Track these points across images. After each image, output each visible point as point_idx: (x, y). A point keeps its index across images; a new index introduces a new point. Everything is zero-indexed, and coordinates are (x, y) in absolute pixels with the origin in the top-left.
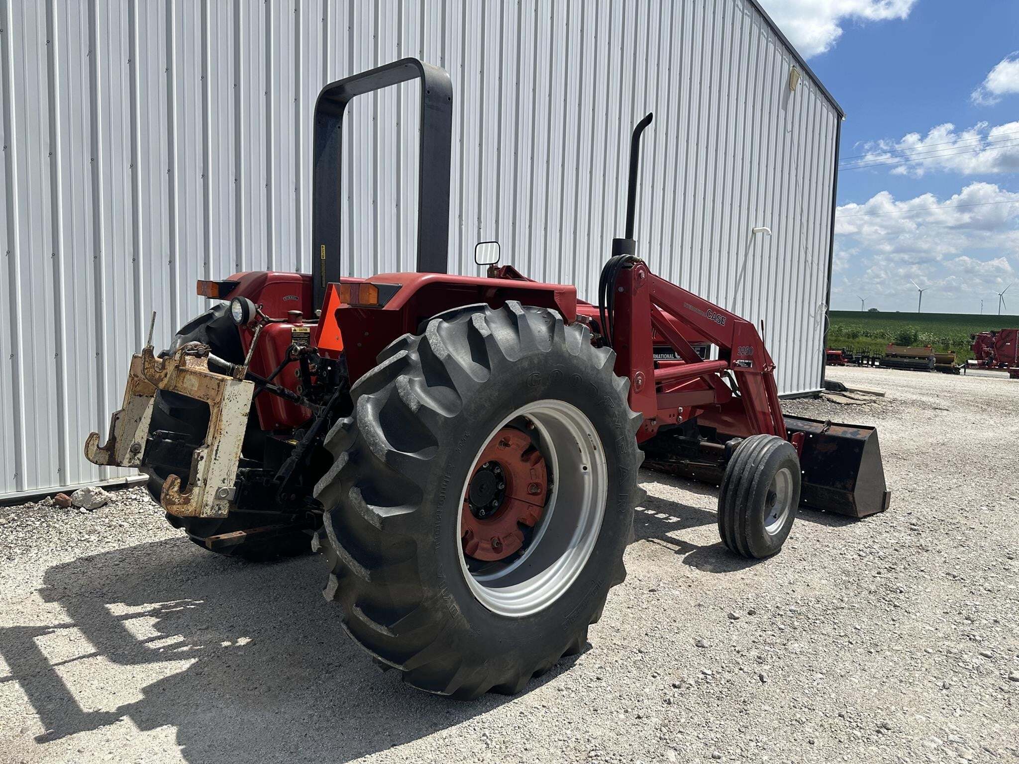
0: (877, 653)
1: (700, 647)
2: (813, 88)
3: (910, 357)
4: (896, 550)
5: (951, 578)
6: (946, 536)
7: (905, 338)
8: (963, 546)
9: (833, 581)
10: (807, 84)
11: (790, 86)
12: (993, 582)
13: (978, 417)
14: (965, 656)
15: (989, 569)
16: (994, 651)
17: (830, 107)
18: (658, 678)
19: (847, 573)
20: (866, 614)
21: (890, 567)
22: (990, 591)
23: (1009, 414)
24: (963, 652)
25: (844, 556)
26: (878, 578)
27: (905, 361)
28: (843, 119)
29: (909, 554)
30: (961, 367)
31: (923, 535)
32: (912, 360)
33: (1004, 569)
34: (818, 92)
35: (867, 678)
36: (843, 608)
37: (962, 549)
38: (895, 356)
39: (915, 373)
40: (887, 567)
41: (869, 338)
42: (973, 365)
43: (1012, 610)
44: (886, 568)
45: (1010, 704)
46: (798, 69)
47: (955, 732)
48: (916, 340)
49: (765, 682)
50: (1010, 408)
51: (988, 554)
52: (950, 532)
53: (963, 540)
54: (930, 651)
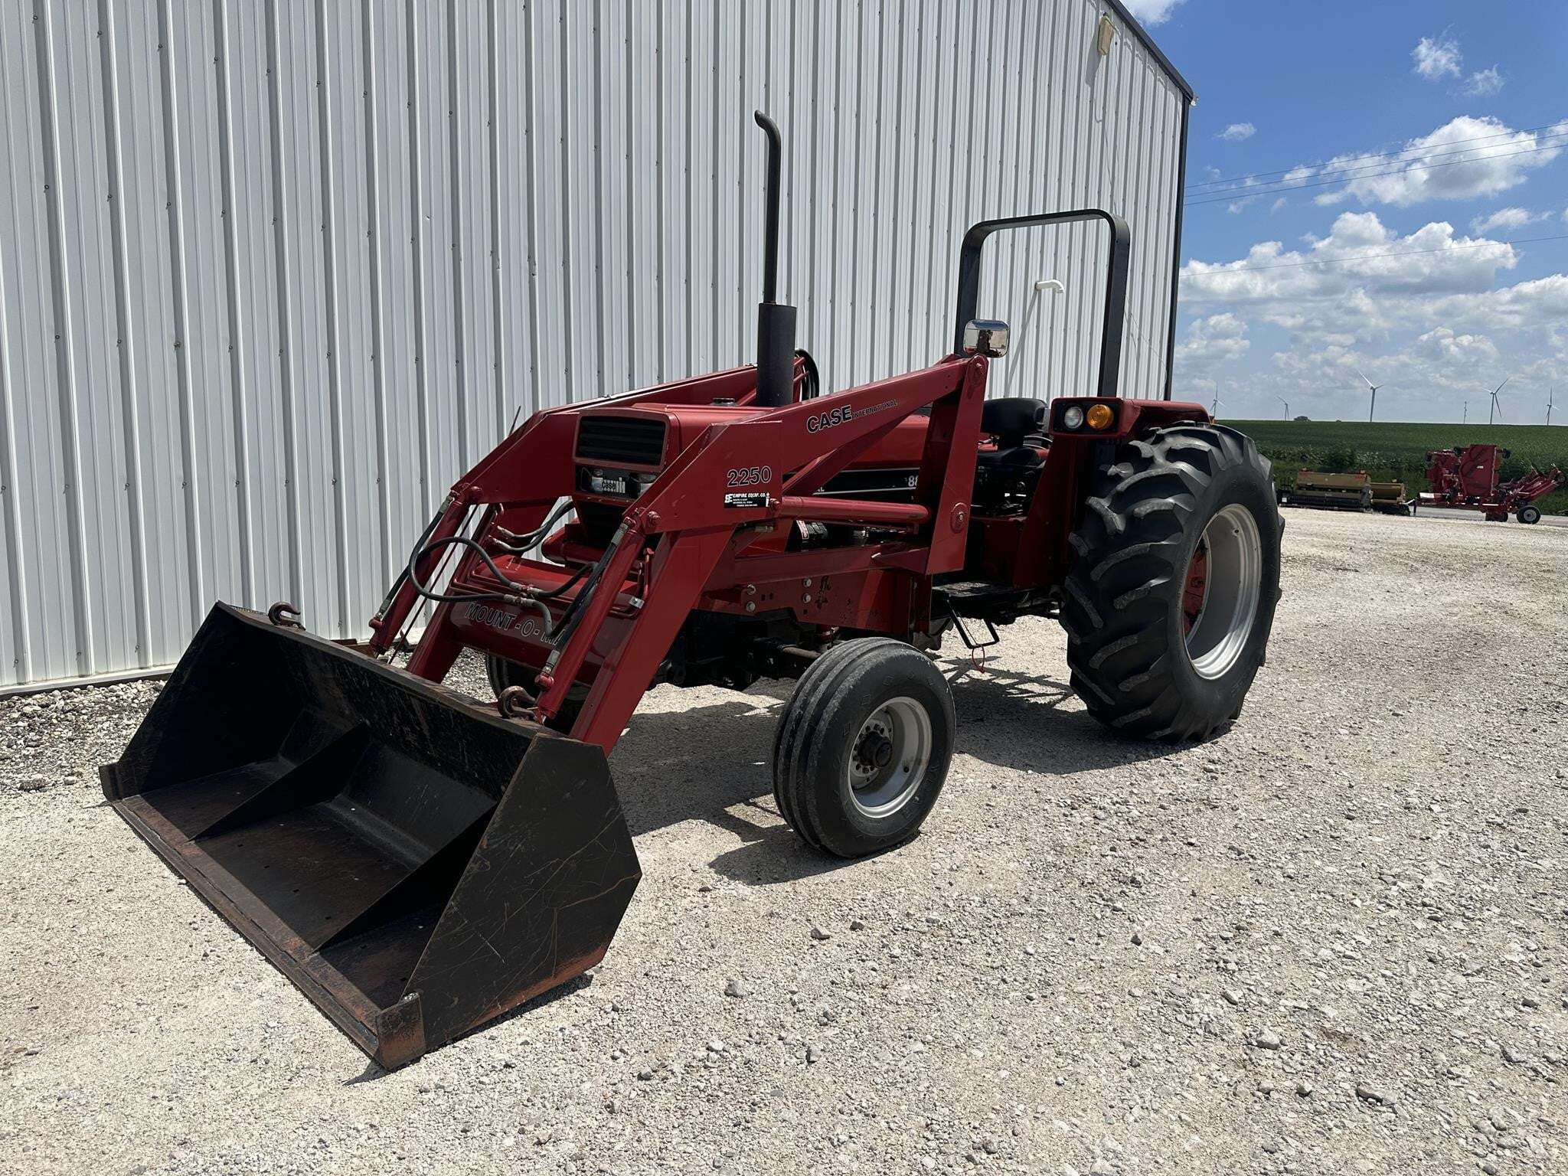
0: (1042, 1000)
1: (731, 995)
2: (1139, 51)
3: (1333, 490)
4: (1162, 807)
5: (1234, 856)
6: (1259, 780)
7: (1335, 461)
8: (1280, 798)
9: (1028, 863)
10: (1129, 43)
11: (1099, 48)
12: (1303, 860)
13: (1399, 583)
14: (1196, 1001)
15: (1306, 837)
16: (1250, 990)
17: (1170, 83)
18: (622, 1059)
19: (1059, 848)
20: (1059, 924)
21: (1138, 838)
22: (1291, 878)
23: (1452, 575)
24: (1193, 994)
25: (1069, 818)
26: (1109, 858)
27: (1326, 495)
28: (1193, 103)
29: (1182, 813)
30: (1409, 504)
31: (1222, 779)
32: (1337, 494)
33: (1332, 837)
34: (1148, 58)
35: (1002, 1048)
36: (1022, 914)
37: (1277, 802)
38: (1312, 488)
39: (1339, 514)
40: (1133, 837)
41: (1282, 462)
42: (1427, 500)
43: (1314, 911)
44: (1130, 839)
45: (1235, 1094)
46: (1113, 18)
47: (1111, 1155)
48: (1352, 464)
49: (814, 1062)
50: (1457, 566)
51: (1315, 811)
52: (1268, 775)
53: (1284, 787)
54: (1137, 992)
